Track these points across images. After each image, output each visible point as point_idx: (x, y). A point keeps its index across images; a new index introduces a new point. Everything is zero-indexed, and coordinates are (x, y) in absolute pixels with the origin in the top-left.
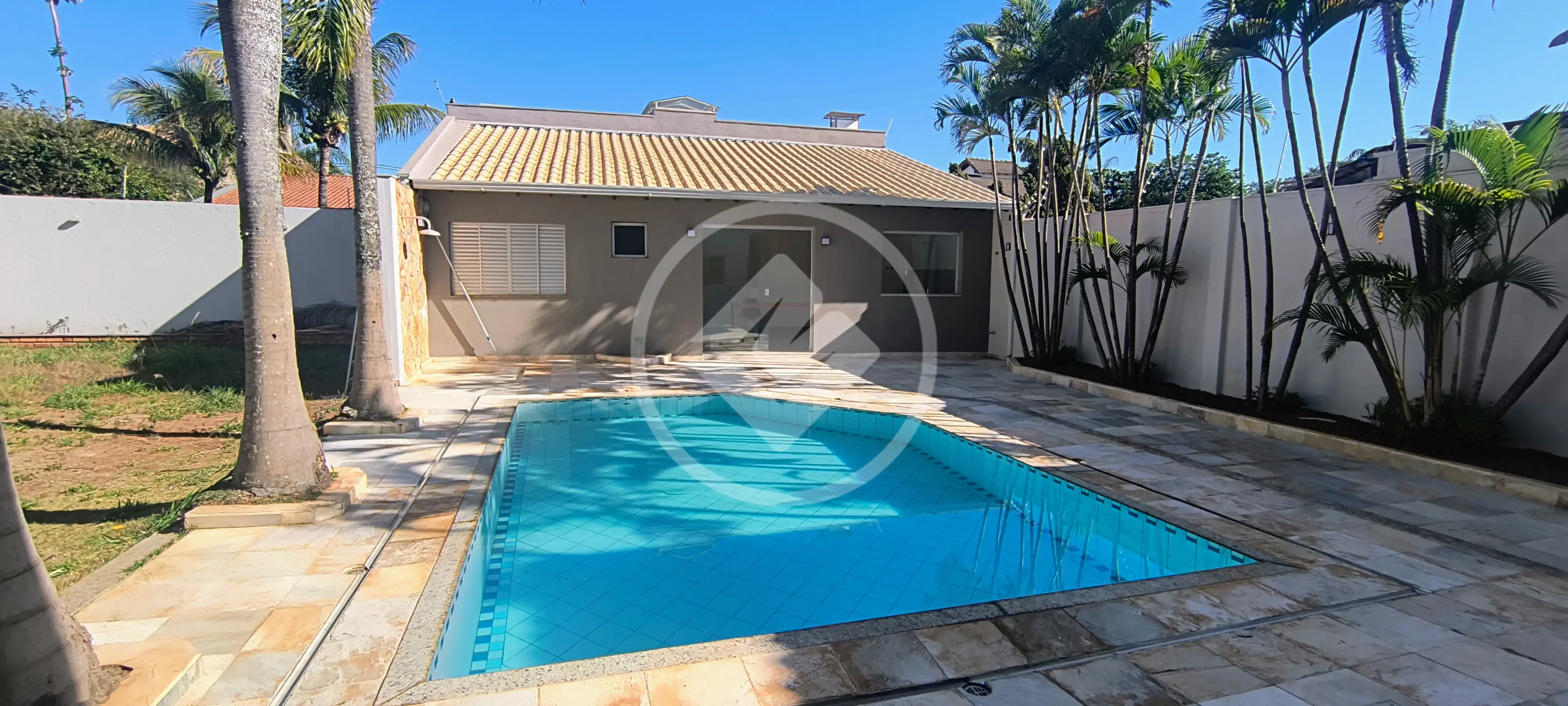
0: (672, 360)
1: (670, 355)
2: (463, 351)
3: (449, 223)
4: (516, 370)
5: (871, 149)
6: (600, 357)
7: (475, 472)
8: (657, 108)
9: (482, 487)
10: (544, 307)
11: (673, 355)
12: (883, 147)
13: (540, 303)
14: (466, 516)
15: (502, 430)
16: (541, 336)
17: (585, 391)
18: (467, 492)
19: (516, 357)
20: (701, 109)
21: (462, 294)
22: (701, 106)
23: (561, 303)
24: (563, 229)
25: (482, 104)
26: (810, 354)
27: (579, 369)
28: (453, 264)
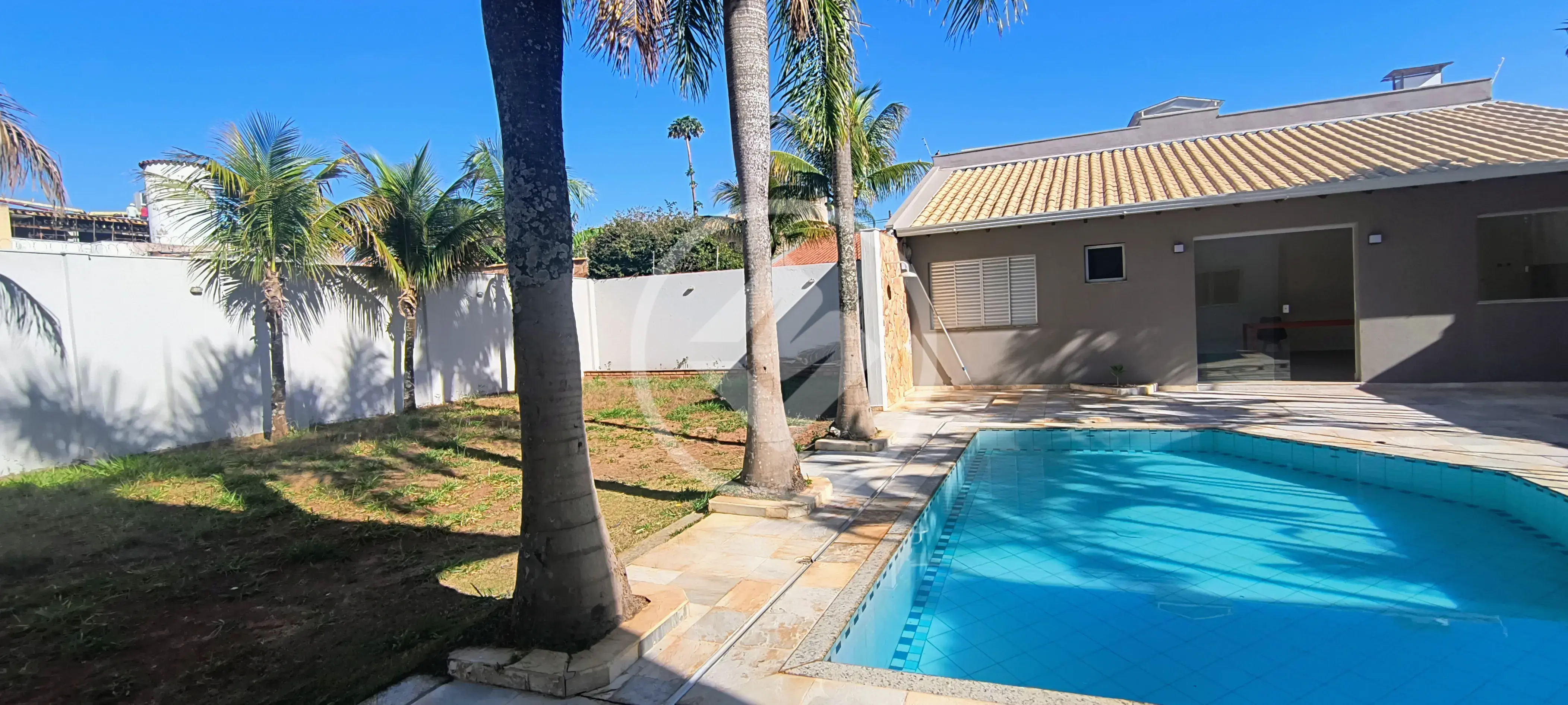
0: (1158, 390)
1: (1156, 385)
2: (941, 381)
3: (929, 264)
4: (987, 399)
5: (1464, 106)
6: (1076, 387)
7: (918, 492)
8: (1143, 117)
9: (921, 505)
10: (1016, 337)
11: (1159, 385)
12: (1489, 99)
13: (1011, 333)
14: (898, 529)
15: (955, 455)
16: (1014, 366)
17: (1048, 422)
18: (905, 508)
19: (989, 386)
20: (1200, 106)
21: (940, 328)
22: (1199, 104)
23: (1033, 332)
24: (1034, 258)
25: (963, 151)
26: (1357, 384)
27: (1049, 399)
28: (932, 301)
